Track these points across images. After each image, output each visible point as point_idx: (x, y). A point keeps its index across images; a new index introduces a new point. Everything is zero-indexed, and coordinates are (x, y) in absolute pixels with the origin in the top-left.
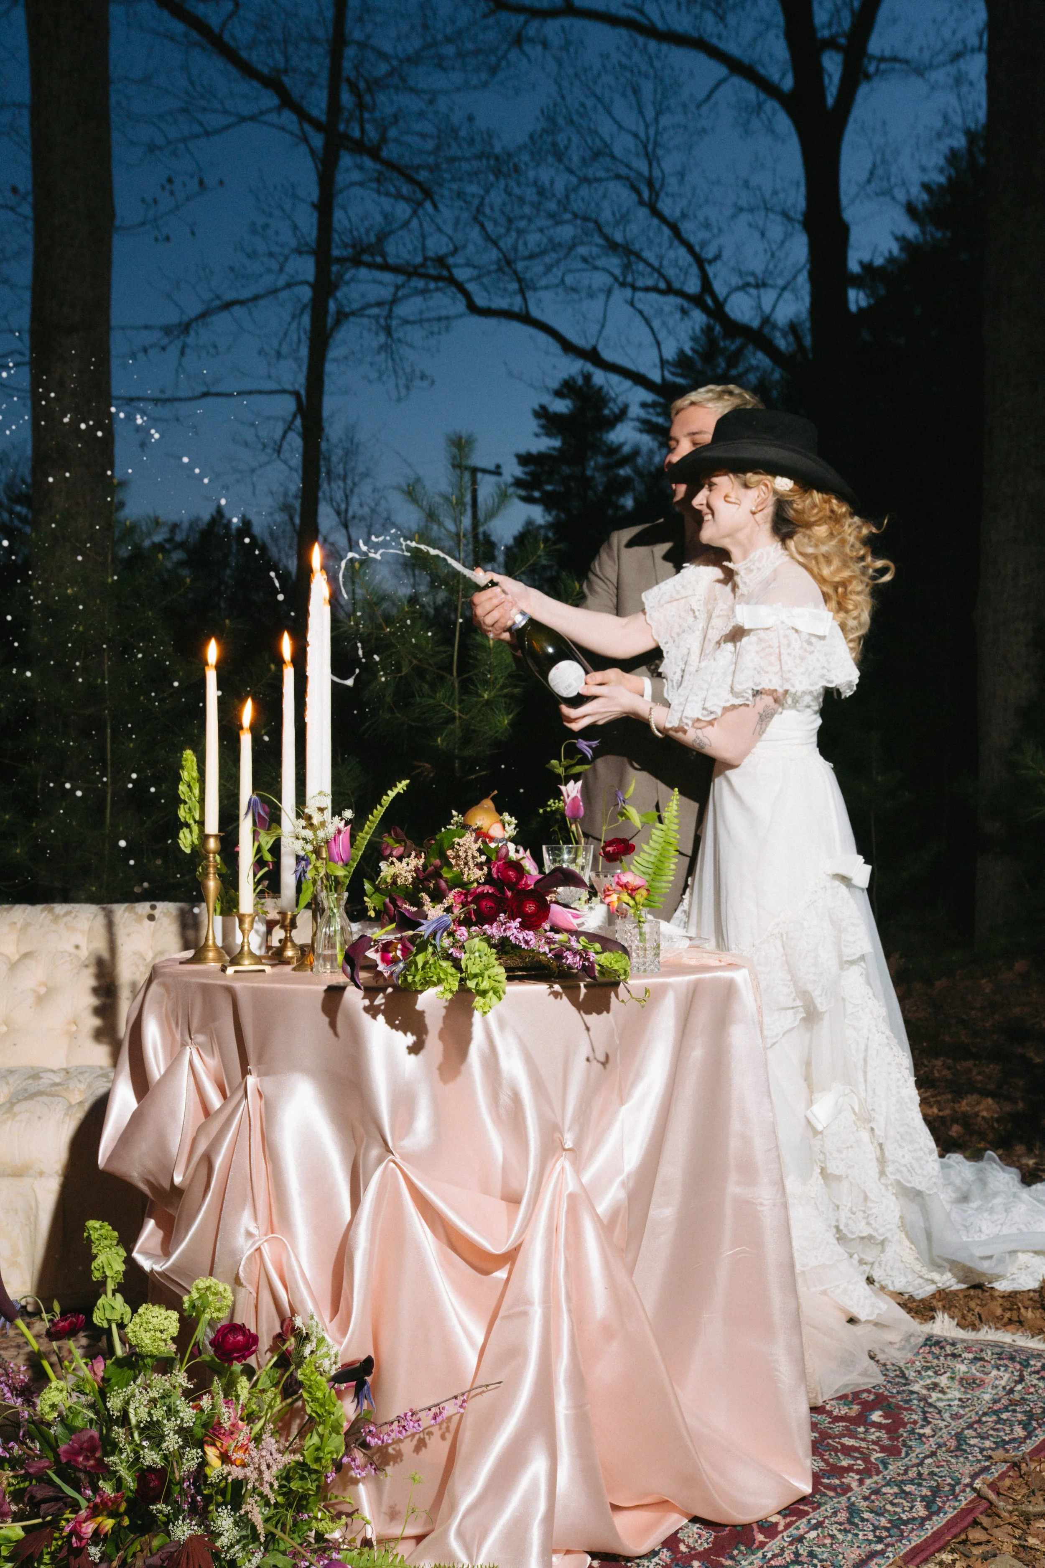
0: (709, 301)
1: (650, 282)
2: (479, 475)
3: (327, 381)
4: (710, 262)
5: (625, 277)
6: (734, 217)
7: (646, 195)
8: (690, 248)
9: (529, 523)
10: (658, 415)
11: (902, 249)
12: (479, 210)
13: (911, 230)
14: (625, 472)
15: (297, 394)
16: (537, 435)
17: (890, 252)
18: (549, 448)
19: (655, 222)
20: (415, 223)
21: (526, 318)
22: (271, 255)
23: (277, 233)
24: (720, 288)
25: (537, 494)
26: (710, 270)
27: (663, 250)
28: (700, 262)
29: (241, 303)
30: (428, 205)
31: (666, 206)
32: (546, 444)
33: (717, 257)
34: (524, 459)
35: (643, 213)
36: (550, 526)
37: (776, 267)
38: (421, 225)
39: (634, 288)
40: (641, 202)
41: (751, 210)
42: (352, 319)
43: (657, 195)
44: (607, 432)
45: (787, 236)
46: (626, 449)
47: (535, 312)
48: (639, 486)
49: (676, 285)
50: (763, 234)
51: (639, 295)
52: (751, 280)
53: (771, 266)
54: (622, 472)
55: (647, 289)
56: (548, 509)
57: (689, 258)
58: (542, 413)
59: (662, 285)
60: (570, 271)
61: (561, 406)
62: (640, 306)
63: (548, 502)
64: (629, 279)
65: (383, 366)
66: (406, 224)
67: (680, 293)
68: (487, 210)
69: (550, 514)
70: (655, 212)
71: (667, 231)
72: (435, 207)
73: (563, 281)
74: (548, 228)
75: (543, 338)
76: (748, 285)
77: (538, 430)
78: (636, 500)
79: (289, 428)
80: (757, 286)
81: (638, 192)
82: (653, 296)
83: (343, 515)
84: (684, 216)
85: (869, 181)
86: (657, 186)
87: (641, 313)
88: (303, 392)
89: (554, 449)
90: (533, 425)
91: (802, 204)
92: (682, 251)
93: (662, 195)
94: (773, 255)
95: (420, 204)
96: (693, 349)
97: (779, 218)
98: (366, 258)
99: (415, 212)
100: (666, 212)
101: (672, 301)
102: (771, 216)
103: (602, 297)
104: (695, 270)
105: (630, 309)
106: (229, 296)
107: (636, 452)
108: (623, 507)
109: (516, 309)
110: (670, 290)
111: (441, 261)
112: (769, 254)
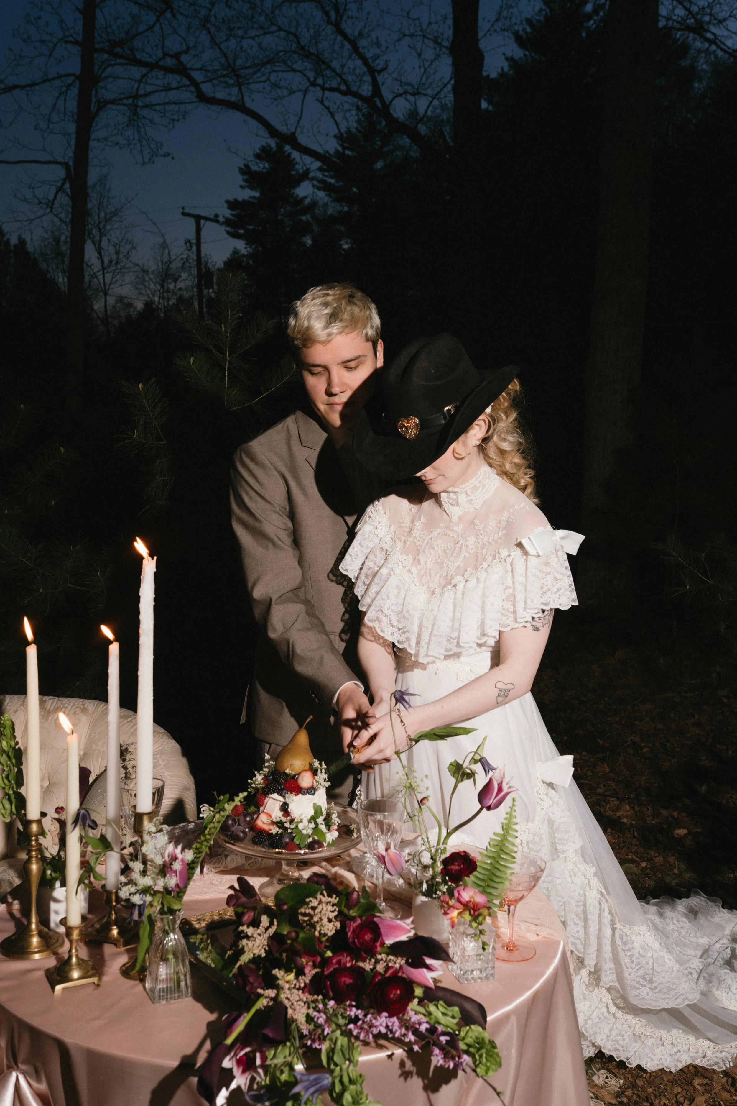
0: (379, 104)
1: (334, 84)
2: (202, 222)
3: (91, 155)
4: (379, 72)
5: (315, 79)
6: (399, 40)
7: (333, 15)
8: (365, 61)
9: (236, 252)
10: (331, 177)
11: (510, 66)
12: (206, 19)
13: (518, 53)
14: (306, 218)
15: (66, 165)
16: (242, 187)
17: (502, 68)
18: (251, 197)
19: (340, 38)
20: (157, 28)
21: (241, 107)
22: (42, 41)
23: (47, 25)
24: (386, 93)
25: (241, 231)
26: (380, 79)
27: (344, 61)
28: (372, 72)
29: (22, 87)
30: (168, 15)
31: (347, 26)
32: (247, 194)
33: (384, 69)
34: (233, 205)
35: (330, 29)
36: (250, 256)
37: (427, 79)
38: (161, 29)
39: (323, 89)
40: (329, 22)
41: (411, 35)
42: (109, 106)
43: (341, 17)
44: (294, 188)
45: (438, 56)
46: (307, 201)
47: (249, 104)
48: (316, 229)
49: (354, 88)
50: (419, 55)
51: (327, 94)
52: (409, 89)
53: (424, 80)
54: (304, 218)
55: (332, 90)
56: (249, 243)
57: (364, 69)
58: (246, 171)
59: (343, 88)
60: (274, 71)
61: (260, 167)
62: (327, 103)
63: (249, 238)
64: (320, 81)
65: (131, 137)
66: (151, 28)
67: (356, 95)
68: (213, 19)
69: (251, 247)
70: (340, 31)
71: (347, 46)
72: (174, 16)
73: (268, 79)
74: (258, 36)
75: (253, 123)
76: (406, 92)
77: (243, 183)
78: (313, 241)
79: (60, 189)
80: (414, 94)
81: (327, 13)
82: (336, 95)
83: (97, 244)
84: (361, 35)
85: (497, 20)
86: (341, 9)
87: (328, 109)
88: (71, 163)
89: (254, 198)
90: (239, 179)
91: (449, 33)
92: (359, 62)
93: (345, 18)
94: (425, 71)
95: (162, 13)
96: (357, 129)
97: (431, 44)
98: (118, 50)
99: (158, 20)
100: (348, 31)
101: (350, 99)
102: (426, 41)
103: (300, 95)
104: (368, 78)
105: (319, 104)
106: (11, 81)
107: (314, 204)
108: (304, 244)
109: (233, 99)
110: (348, 92)
111: (177, 56)
112: (422, 70)
